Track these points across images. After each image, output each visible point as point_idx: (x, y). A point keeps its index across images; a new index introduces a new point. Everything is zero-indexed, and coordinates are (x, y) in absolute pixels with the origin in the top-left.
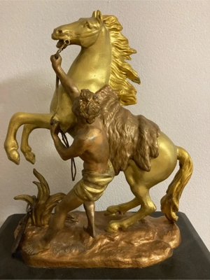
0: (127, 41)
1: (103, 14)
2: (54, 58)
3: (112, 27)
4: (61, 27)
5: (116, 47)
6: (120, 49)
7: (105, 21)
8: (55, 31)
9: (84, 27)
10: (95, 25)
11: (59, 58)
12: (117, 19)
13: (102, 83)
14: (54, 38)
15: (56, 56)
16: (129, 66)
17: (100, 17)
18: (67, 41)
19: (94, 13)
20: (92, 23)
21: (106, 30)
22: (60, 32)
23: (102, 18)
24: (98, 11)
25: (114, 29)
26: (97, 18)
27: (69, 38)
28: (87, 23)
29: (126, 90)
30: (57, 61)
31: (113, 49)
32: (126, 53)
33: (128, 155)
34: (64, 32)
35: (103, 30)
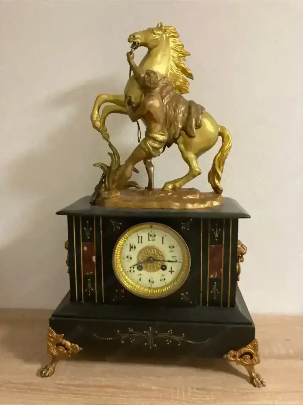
0: (183, 45)
1: (164, 25)
2: (129, 54)
3: (171, 35)
4: (135, 33)
5: (174, 49)
6: (178, 51)
7: (165, 30)
8: (130, 36)
9: (151, 33)
10: (158, 32)
11: (132, 55)
12: (175, 29)
13: (163, 75)
14: (129, 41)
15: (131, 53)
16: (184, 64)
17: (162, 26)
18: (138, 43)
19: (158, 24)
20: (156, 31)
21: (166, 36)
22: (134, 36)
23: (163, 27)
24: (161, 22)
25: (173, 36)
26: (160, 28)
27: (140, 41)
28: (153, 30)
29: (181, 82)
30: (131, 56)
31: (172, 50)
32: (182, 55)
33: (180, 126)
34: (136, 36)
35: (164, 36)
